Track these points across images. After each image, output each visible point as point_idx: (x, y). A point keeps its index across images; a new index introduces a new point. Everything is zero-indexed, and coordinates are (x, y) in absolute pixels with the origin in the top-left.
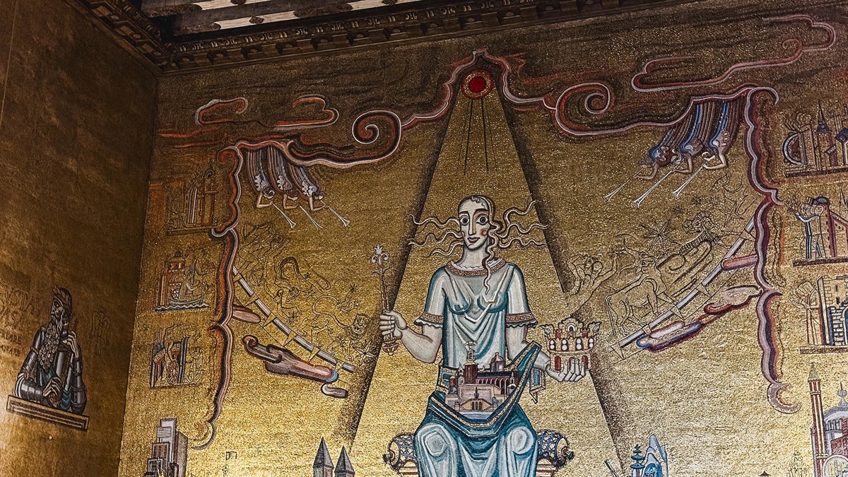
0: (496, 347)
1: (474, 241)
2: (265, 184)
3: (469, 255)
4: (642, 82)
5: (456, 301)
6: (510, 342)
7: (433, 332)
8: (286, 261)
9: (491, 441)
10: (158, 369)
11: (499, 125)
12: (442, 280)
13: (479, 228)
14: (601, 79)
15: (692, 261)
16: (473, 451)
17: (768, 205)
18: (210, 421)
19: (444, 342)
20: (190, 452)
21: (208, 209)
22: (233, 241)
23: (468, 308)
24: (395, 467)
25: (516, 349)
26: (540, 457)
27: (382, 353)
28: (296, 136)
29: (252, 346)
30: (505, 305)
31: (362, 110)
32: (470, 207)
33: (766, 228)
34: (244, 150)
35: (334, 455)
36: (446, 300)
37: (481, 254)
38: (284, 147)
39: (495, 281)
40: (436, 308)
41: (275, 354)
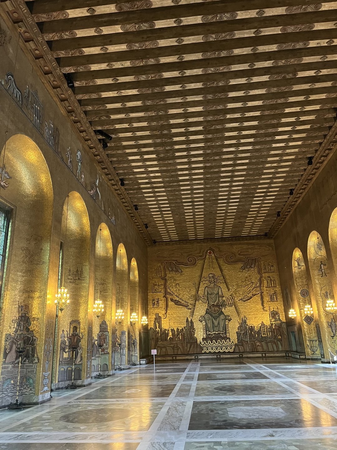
0: (217, 301)
1: (212, 282)
2: (171, 269)
3: (211, 284)
4: (239, 254)
5: (210, 293)
6: (220, 299)
7: (206, 298)
8: (177, 284)
9: (218, 317)
10: (154, 304)
11: (215, 261)
12: (206, 289)
13: (213, 279)
14: (232, 253)
15: (249, 286)
16: (214, 319)
17: (261, 277)
18: (166, 314)
19: (208, 300)
20: (162, 319)
21: (160, 274)
22: (166, 280)
23: (212, 294)
24: (201, 322)
25: (221, 301)
26: (226, 320)
27: (197, 302)
28: (177, 260)
29: (172, 300)
30: (218, 293)
31: (188, 256)
32: (211, 275)
33: (261, 281)
34: (166, 263)
35: (190, 320)
36: (208, 292)
37: (213, 284)
38: (174, 262)
39: (216, 289)
40: (206, 294)
41: (176, 302)
